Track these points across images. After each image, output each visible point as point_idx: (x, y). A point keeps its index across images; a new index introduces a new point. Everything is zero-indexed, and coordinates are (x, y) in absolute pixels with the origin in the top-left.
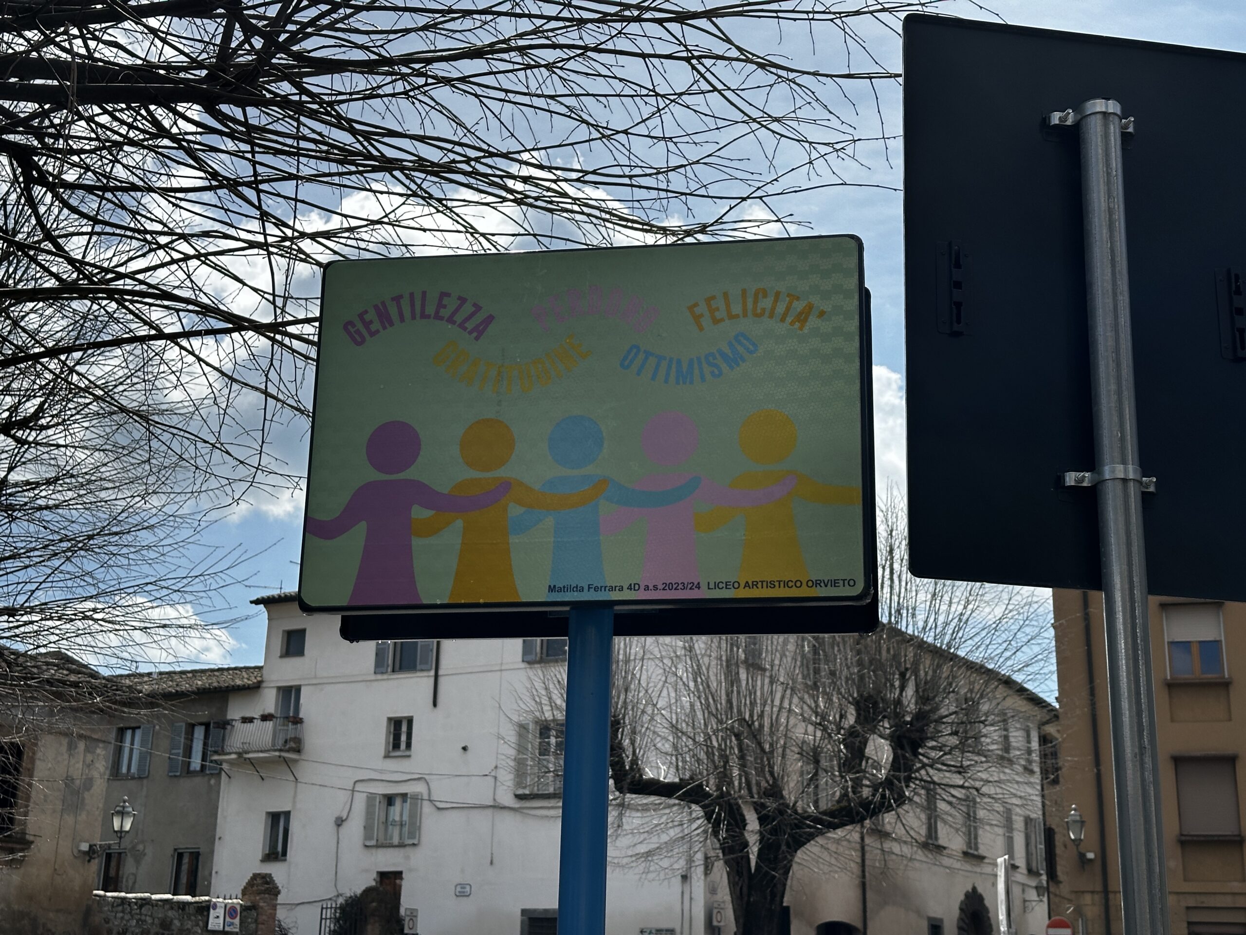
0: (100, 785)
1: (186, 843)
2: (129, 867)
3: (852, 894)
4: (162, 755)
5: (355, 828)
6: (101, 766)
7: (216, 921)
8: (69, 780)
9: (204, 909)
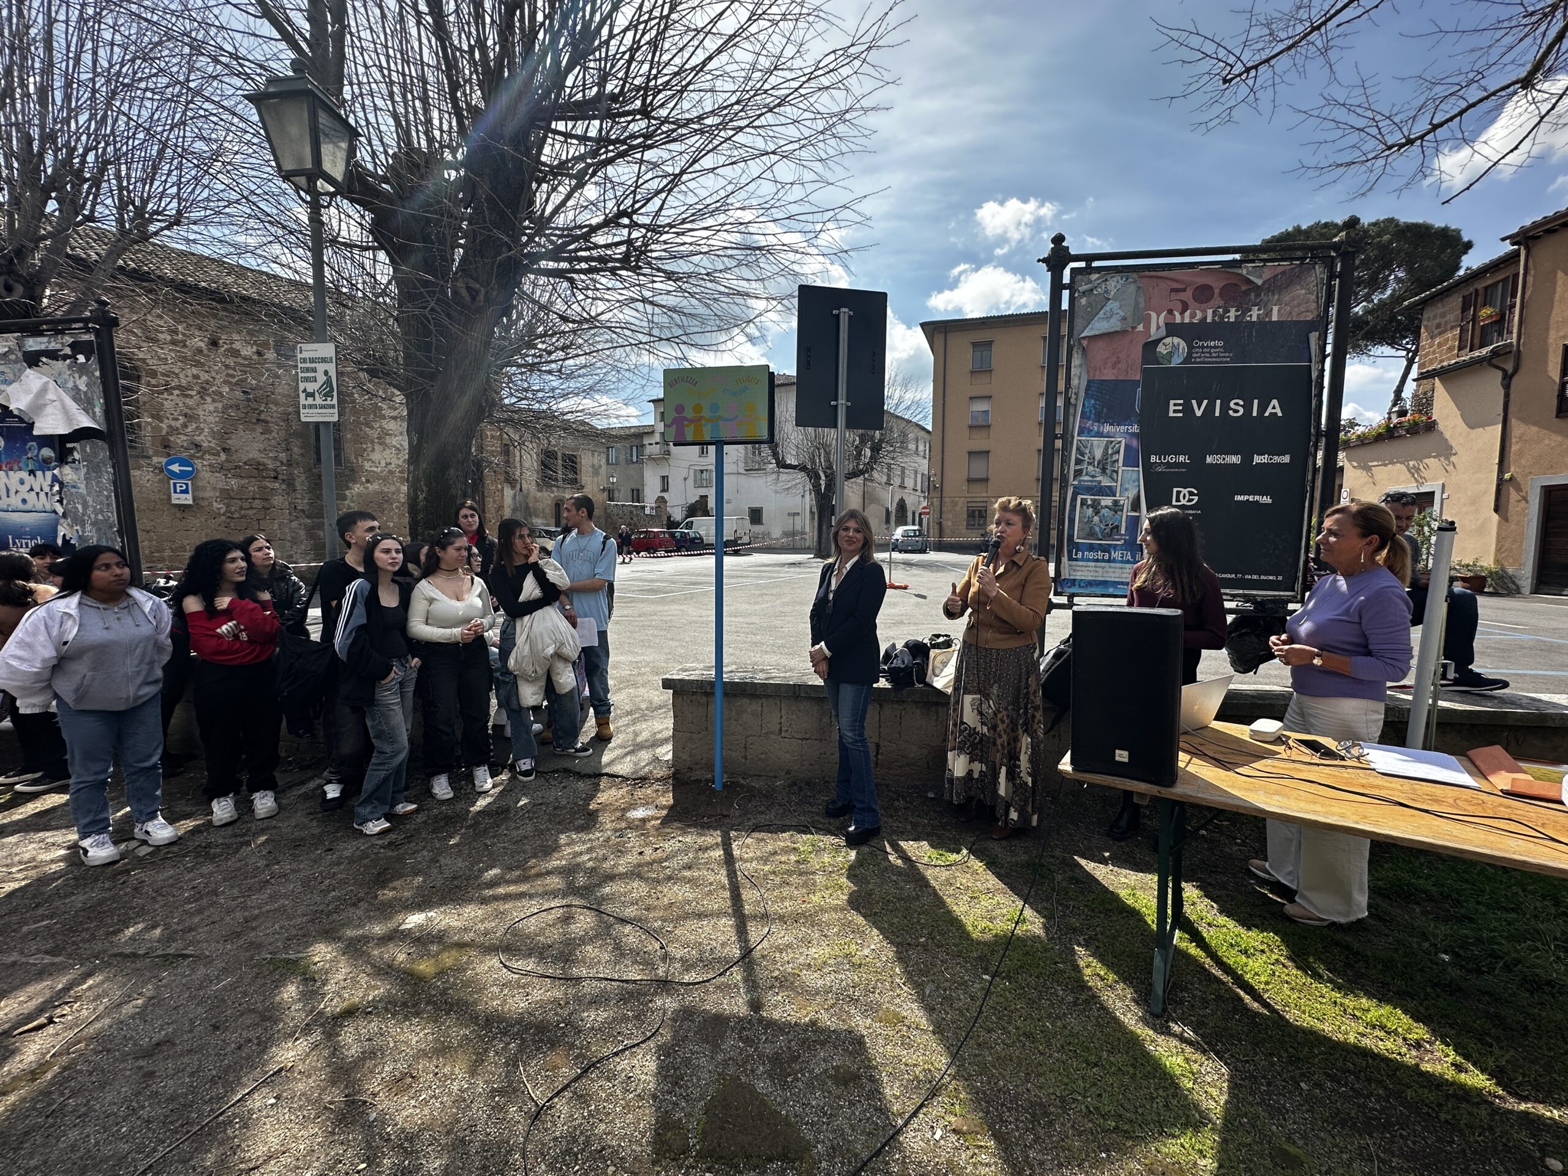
0: (604, 467)
1: (635, 487)
2: (616, 494)
3: (860, 501)
4: (622, 457)
5: (691, 481)
6: (604, 461)
7: (647, 511)
8: (593, 466)
9: (643, 508)
